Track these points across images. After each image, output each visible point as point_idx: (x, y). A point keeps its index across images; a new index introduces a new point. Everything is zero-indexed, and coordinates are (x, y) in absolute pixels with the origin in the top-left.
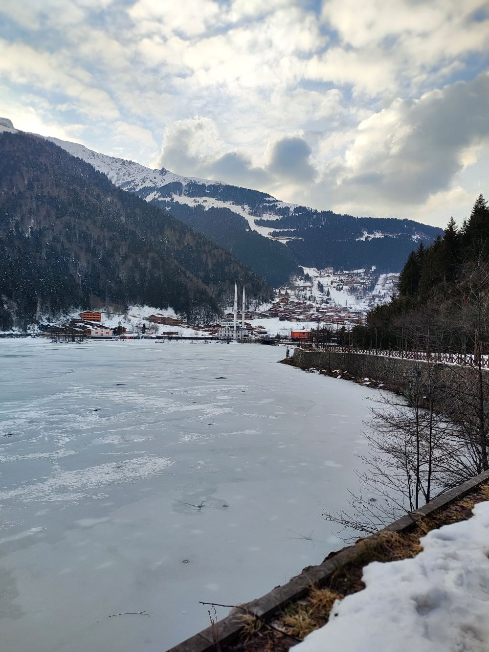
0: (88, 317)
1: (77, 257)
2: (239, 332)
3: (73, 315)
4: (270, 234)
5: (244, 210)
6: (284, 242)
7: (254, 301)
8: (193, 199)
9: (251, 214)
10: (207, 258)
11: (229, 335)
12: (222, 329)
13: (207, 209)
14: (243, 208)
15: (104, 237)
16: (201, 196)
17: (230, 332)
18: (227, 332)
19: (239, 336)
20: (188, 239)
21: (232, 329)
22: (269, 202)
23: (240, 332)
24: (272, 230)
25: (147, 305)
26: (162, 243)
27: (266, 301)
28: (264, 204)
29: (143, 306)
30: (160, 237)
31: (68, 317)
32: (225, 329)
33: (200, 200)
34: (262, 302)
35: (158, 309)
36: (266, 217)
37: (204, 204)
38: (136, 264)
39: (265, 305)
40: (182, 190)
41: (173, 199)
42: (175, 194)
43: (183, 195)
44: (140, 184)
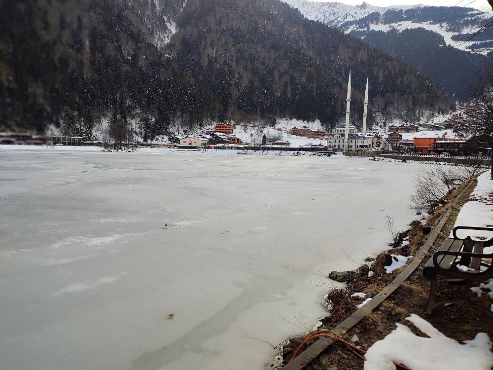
0: (220, 129)
2: (352, 141)
3: (208, 127)
4: (469, 47)
5: (442, 27)
6: (485, 53)
7: (428, 113)
8: (389, 25)
9: (448, 31)
10: (379, 71)
11: (335, 145)
12: (332, 138)
13: (400, 31)
14: (441, 26)
16: (396, 22)
17: (341, 141)
18: (337, 141)
19: (351, 146)
20: (362, 55)
21: (343, 138)
22: (472, 15)
23: (354, 141)
24: (471, 43)
25: (295, 118)
26: (335, 61)
27: (444, 112)
28: (466, 19)
29: (291, 119)
30: (333, 55)
31: (203, 129)
32: (335, 138)
33: (395, 25)
34: (439, 113)
35: (305, 122)
36: (466, 31)
37: (399, 28)
38: (292, 79)
39: (441, 116)
40: (379, 19)
41: (369, 28)
42: (372, 23)
43: (379, 24)
44: (342, 20)
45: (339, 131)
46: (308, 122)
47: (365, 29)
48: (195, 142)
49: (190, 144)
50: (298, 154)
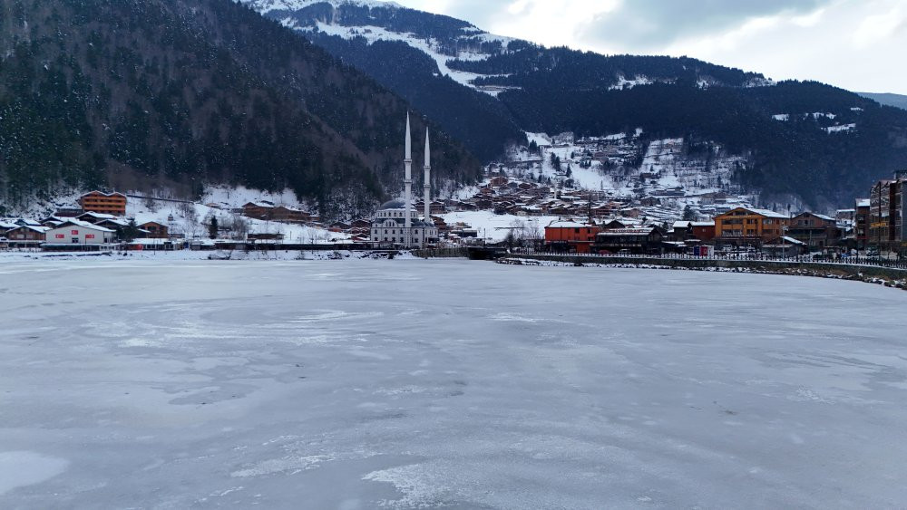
0: (95, 206)
1: (106, 94)
2: (417, 232)
3: (61, 200)
4: (472, 82)
5: (430, 45)
6: (494, 94)
7: (449, 182)
8: (349, 29)
9: (440, 52)
10: (365, 107)
11: (394, 239)
12: (379, 225)
13: (370, 43)
14: (428, 42)
15: (166, 59)
16: (360, 25)
17: (397, 231)
18: (390, 231)
19: (417, 241)
20: (333, 77)
21: (401, 225)
22: (469, 33)
23: (420, 231)
24: (473, 76)
26: (286, 81)
27: (470, 183)
28: (462, 37)
29: (234, 186)
30: (282, 70)
31: (50, 205)
32: (384, 225)
33: (360, 30)
34: (463, 184)
35: (264, 193)
36: (464, 56)
37: (367, 36)
38: (225, 110)
39: (467, 188)
40: (332, 15)
41: (317, 29)
42: (320, 21)
43: (332, 23)
44: (265, 6)
45: (392, 214)
46: (270, 192)
47: (310, 28)
48: (87, 236)
49: (75, 240)
50: (338, 257)
